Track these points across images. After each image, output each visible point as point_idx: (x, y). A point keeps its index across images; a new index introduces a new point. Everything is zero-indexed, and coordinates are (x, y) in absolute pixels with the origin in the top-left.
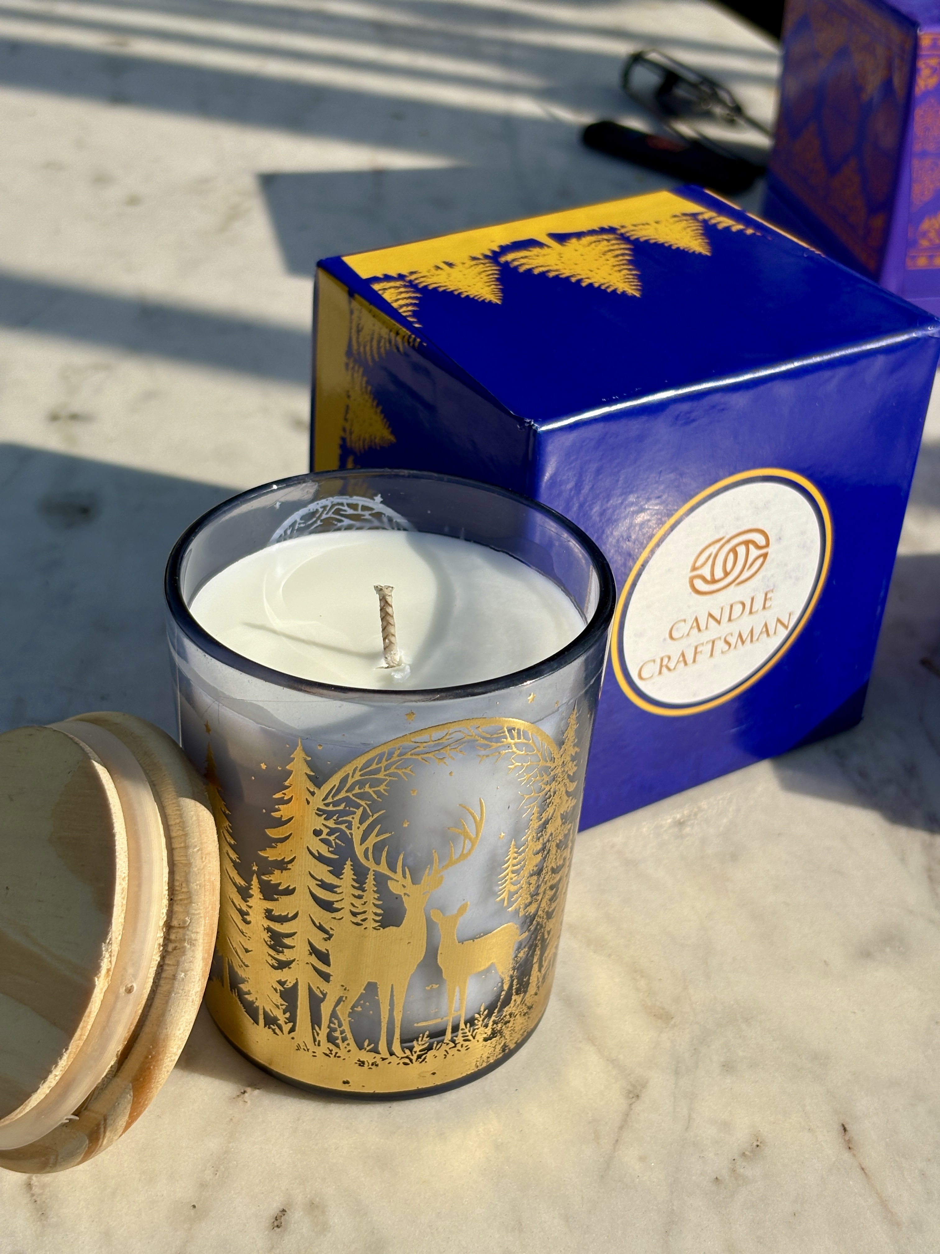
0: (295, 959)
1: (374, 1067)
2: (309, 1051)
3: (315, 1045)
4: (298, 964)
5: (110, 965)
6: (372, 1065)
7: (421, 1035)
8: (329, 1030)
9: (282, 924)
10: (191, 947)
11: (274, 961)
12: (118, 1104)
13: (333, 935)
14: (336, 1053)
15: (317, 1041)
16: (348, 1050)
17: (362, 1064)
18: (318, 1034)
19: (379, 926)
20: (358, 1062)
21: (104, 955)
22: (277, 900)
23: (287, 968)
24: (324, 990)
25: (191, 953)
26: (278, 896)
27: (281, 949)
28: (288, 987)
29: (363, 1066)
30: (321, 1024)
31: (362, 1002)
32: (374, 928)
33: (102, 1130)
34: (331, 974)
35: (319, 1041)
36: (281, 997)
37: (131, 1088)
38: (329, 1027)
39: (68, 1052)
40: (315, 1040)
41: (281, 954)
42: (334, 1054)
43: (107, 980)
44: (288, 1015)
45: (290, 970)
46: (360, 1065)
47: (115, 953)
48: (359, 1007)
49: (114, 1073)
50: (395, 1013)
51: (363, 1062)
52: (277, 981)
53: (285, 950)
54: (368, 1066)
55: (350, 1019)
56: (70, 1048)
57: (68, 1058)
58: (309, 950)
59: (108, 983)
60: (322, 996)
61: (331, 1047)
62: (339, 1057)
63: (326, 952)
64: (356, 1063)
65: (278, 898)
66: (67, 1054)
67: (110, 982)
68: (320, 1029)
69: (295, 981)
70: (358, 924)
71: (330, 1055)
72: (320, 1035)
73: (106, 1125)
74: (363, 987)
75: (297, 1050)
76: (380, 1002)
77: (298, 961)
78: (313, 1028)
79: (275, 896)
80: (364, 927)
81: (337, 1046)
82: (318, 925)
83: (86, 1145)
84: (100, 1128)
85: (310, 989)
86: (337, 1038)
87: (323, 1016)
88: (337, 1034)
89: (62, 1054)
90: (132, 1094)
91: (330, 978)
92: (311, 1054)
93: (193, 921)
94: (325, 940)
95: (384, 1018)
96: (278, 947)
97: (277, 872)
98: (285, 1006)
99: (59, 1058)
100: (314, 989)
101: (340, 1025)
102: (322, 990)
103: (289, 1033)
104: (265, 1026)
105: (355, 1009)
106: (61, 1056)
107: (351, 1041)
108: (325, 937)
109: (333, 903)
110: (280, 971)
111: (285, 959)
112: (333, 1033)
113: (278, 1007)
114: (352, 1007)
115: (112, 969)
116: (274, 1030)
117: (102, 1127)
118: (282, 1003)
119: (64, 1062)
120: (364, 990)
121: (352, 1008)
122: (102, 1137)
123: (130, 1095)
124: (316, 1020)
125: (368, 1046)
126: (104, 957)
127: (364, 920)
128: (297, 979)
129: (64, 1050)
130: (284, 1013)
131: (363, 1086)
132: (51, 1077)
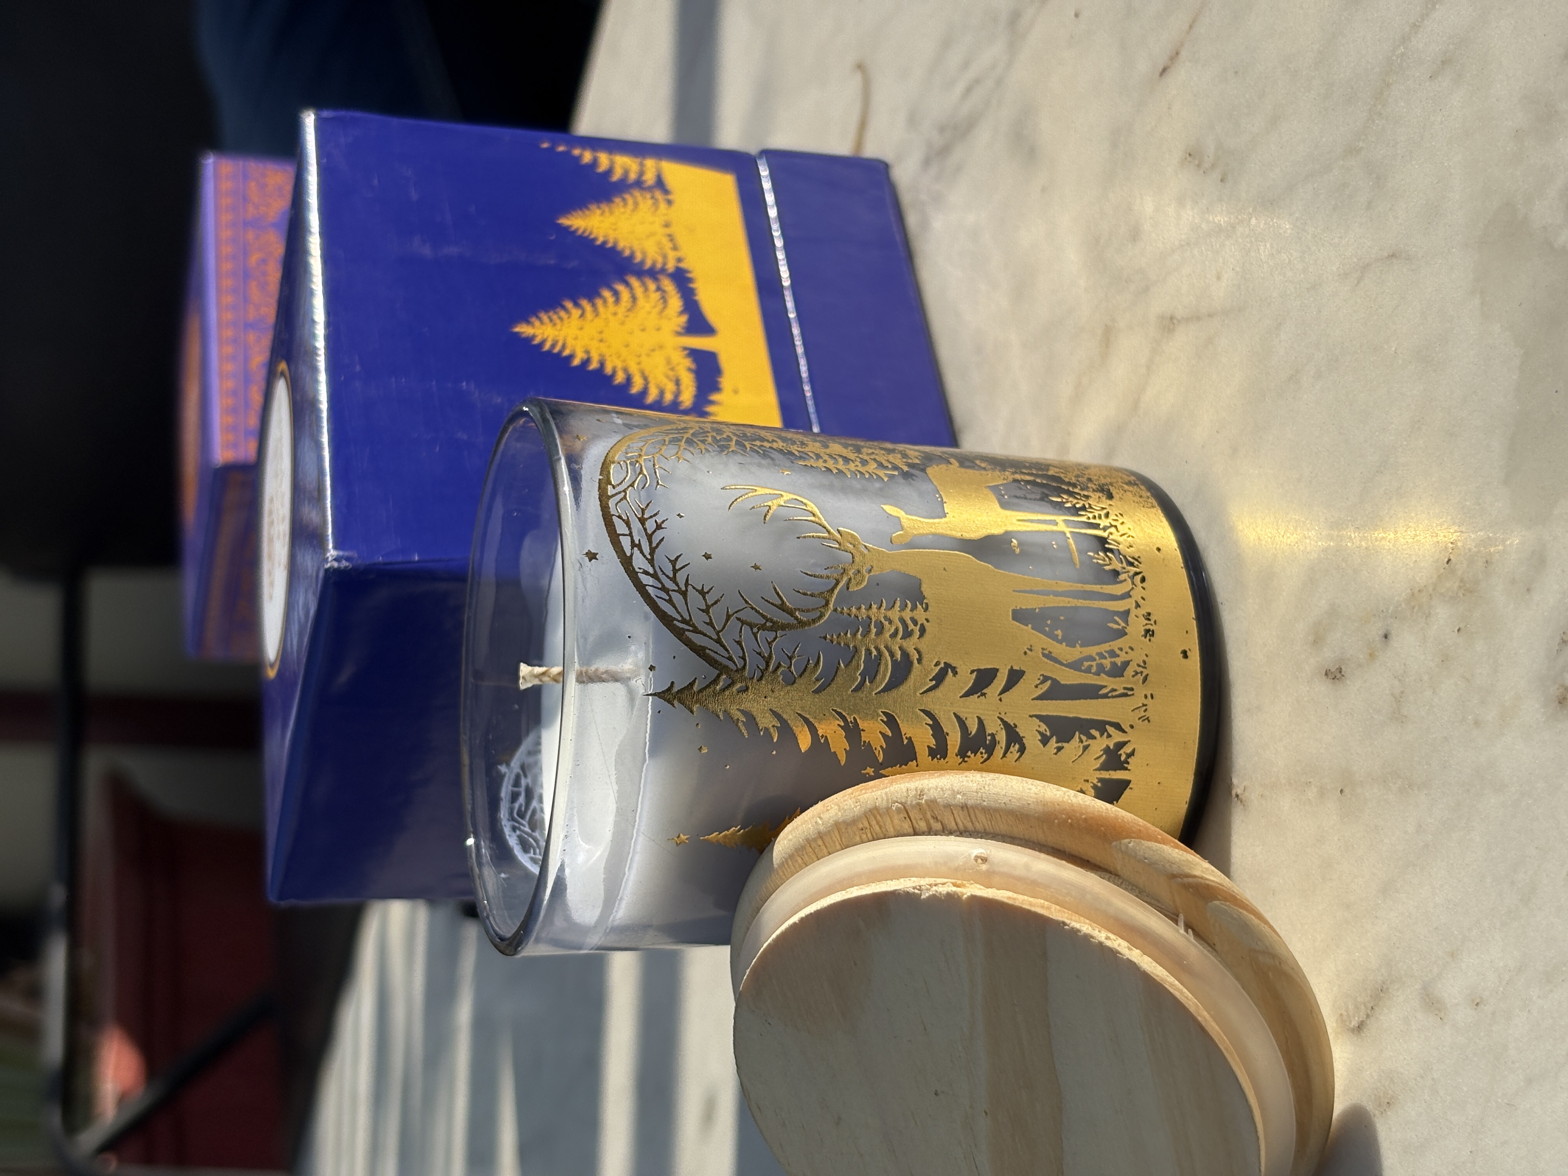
0: (999, 718)
1: (1153, 618)
2: (1145, 703)
3: (1133, 695)
4: (1005, 713)
5: (948, 884)
6: (1149, 620)
7: (1095, 561)
8: (1102, 674)
9: (948, 734)
10: (926, 793)
11: (1012, 749)
12: (1146, 859)
13: (945, 663)
14: (1139, 666)
15: (1125, 691)
16: (1129, 651)
17: (1151, 633)
18: (1114, 690)
19: (921, 604)
20: (1148, 637)
21: (934, 893)
22: (910, 739)
23: (1017, 730)
24: (1039, 679)
25: (932, 791)
26: (904, 738)
27: (989, 738)
28: (1047, 729)
29: (1153, 631)
30: (1097, 685)
31: (1047, 629)
32: (926, 610)
33: (1190, 880)
34: (1009, 667)
35: (1125, 688)
36: (1068, 742)
37: (1118, 842)
38: (1097, 674)
39: (1068, 922)
40: (1126, 695)
41: (997, 738)
42: (1141, 669)
43: (968, 885)
44: (1094, 732)
45: (1018, 725)
46: (1153, 635)
47: (932, 880)
48: (1056, 632)
49: (1113, 876)
50: (1060, 589)
51: (1147, 631)
52: (1044, 746)
53: (989, 731)
54: (1152, 625)
55: (1077, 645)
56: (1060, 919)
57: (1079, 922)
58: (979, 697)
59: (972, 884)
60: (1049, 682)
61: (1129, 671)
62: (1145, 662)
63: (975, 673)
64: (1150, 640)
65: (906, 738)
66: (1070, 923)
67: (972, 882)
68: (1105, 687)
69: (1034, 719)
70: (923, 630)
71: (1144, 675)
72: (1115, 687)
73: (1181, 875)
74: (1025, 627)
75: (1149, 721)
76: (1043, 606)
77: (1000, 713)
78: (1105, 696)
79: (905, 743)
80: (925, 622)
81: (1126, 664)
82: (934, 682)
83: (1222, 904)
84: (1188, 883)
85: (1041, 698)
86: (1114, 664)
87: (1083, 682)
88: (1107, 663)
89: (1073, 928)
90: (1127, 840)
91: (1016, 670)
92: (1149, 701)
93: (895, 799)
94: (955, 673)
95: (1069, 602)
96: (988, 742)
97: (865, 737)
98: (1081, 736)
99: (1079, 934)
100: (1039, 692)
101: (1091, 658)
102: (1039, 681)
103: (1124, 731)
104: (1126, 769)
105: (1060, 638)
106: (1075, 932)
107: (1115, 645)
108: (952, 674)
109: (894, 662)
110: (1025, 741)
111: (1004, 731)
112: (1106, 669)
113: (1086, 748)
114: (1058, 642)
115: (953, 881)
116: (1130, 755)
117: (1186, 880)
118: (1078, 740)
119: (1085, 927)
120: (1027, 625)
121: (1060, 642)
122: (1203, 881)
123: (1130, 843)
124: (1091, 692)
125: (1120, 625)
126: (937, 891)
127: (915, 623)
128: (1031, 716)
129: (1066, 927)
130: (1094, 738)
131: (1187, 632)
132: (1109, 943)
